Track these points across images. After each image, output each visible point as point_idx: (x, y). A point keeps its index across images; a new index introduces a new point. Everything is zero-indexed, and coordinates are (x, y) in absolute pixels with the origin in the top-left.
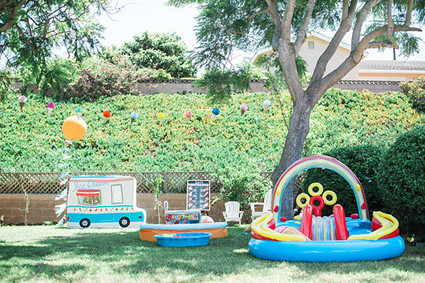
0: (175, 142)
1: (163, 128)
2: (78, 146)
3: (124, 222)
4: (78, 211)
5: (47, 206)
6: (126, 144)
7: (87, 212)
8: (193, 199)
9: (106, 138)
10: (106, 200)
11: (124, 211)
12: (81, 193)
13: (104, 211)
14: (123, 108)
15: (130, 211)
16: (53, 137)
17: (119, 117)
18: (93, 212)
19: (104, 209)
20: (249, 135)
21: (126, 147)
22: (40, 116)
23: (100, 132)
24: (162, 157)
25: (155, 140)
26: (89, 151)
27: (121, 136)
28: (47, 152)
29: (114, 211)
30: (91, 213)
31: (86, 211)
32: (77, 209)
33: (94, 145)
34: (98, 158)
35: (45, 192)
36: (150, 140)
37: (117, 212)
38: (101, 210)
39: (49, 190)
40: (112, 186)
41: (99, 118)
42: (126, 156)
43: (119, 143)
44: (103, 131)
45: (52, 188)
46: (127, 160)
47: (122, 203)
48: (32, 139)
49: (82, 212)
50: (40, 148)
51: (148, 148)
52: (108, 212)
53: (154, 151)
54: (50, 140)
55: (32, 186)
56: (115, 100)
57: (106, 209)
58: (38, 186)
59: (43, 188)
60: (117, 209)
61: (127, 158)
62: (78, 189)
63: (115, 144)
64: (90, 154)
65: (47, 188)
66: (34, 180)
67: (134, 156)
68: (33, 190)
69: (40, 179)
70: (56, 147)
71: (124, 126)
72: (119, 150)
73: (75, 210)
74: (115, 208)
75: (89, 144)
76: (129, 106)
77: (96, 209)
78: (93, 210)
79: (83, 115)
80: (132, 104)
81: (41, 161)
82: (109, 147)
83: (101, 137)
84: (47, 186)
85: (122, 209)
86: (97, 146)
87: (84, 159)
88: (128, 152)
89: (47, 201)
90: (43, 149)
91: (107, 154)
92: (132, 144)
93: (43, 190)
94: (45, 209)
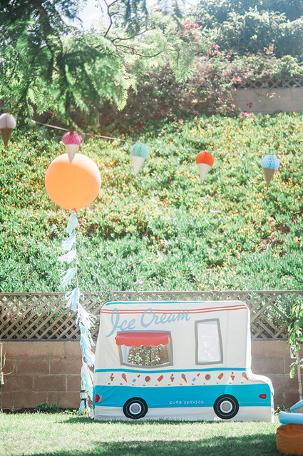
2: (107, 233)
4: (118, 381)
5: (43, 368)
6: (214, 227)
7: (140, 383)
9: (168, 215)
10: (182, 356)
11: (227, 381)
12: (125, 338)
13: (178, 382)
14: (202, 147)
15: (239, 380)
16: (51, 214)
18: (154, 383)
19: (178, 376)
21: (215, 236)
22: (22, 167)
23: (154, 201)
25: (280, 218)
26: (132, 243)
27: (204, 210)
28: (41, 246)
29: (201, 381)
30: (148, 385)
31: (136, 381)
32: (118, 375)
33: (143, 231)
34: (152, 259)
35: (39, 337)
36: (270, 219)
37: (209, 383)
38: (172, 379)
39: (50, 333)
40: (197, 322)
41: (152, 171)
42: (216, 254)
43: (199, 225)
44: (162, 199)
45: (55, 328)
46: (220, 263)
47: (221, 362)
48: (5, 218)
49: (129, 384)
50: (23, 238)
51: (265, 237)
52: (189, 384)
53: (279, 243)
54: (46, 221)
55: (10, 323)
56: (185, 128)
57: (184, 377)
58: (25, 323)
59: (34, 328)
60: (208, 377)
61: (218, 258)
62: (119, 330)
63: (191, 228)
64: (136, 251)
65: (45, 328)
66: (15, 309)
67: (234, 255)
68: (14, 333)
69: (27, 307)
70: (60, 235)
71: (208, 187)
72: (200, 242)
73: (112, 378)
74: (203, 374)
75: (132, 228)
76: (217, 142)
77: (159, 375)
78: (154, 377)
79: (116, 163)
80: (223, 137)
81: (28, 267)
82: (176, 235)
83: (157, 212)
84: (44, 323)
85: (220, 377)
86: (150, 233)
87: (123, 263)
88: (221, 245)
89: (43, 356)
90: (32, 241)
91: (174, 250)
92: (228, 228)
93: (35, 332)
94: (41, 375)
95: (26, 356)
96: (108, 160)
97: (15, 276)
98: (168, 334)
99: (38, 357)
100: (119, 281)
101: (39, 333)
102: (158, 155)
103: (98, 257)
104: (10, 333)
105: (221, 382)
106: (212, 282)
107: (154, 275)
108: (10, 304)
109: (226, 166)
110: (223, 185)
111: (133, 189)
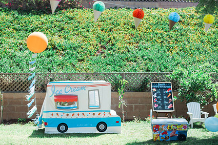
0: (118, 45)
1: (107, 34)
3: (102, 127)
4: (55, 116)
6: (79, 47)
7: (65, 117)
8: (158, 100)
9: (63, 42)
10: (82, 104)
11: (102, 116)
13: (81, 116)
14: (72, 19)
15: (107, 116)
16: (20, 41)
17: (70, 25)
18: (70, 117)
19: (81, 114)
20: (176, 40)
21: (80, 50)
22: (9, 24)
23: (57, 37)
24: (111, 58)
25: (102, 44)
26: (50, 52)
27: (75, 40)
28: (16, 53)
29: (91, 116)
30: (68, 117)
31: (62, 116)
32: (55, 114)
33: (54, 48)
34: (58, 58)
35: (17, 91)
36: (98, 44)
37: (94, 117)
38: (78, 115)
39: (22, 89)
40: (89, 91)
41: (55, 26)
42: (81, 56)
43: (74, 46)
44: (59, 36)
45: (24, 87)
46: (83, 60)
47: (100, 108)
48: (3, 42)
49: (59, 117)
50: (10, 50)
51: (98, 50)
52: (86, 117)
53: (103, 53)
54: (18, 43)
55: (6, 85)
56: (65, 12)
57: (83, 114)
58: (12, 85)
59: (16, 87)
60: (94, 114)
61: (82, 58)
62: (55, 94)
63: (71, 47)
64: (52, 55)
65: (20, 87)
66: (7, 79)
67: (87, 57)
68: (7, 89)
69: (13, 78)
70: (23, 49)
71: (76, 32)
72: (75, 52)
73: (52, 115)
74: (92, 113)
75: (50, 47)
76: (77, 17)
77: (72, 113)
78: (70, 114)
79: (43, 23)
80: (79, 16)
81: (12, 61)
82: (66, 49)
83: (59, 41)
84: (19, 85)
85: (99, 114)
86: (57, 48)
87: (48, 60)
88: (82, 53)
89: (19, 99)
90: (13, 51)
91: (66, 55)
92: (84, 47)
93: (16, 89)
94: (18, 106)
95: (12, 98)
96: (40, 22)
97: (7, 65)
98: (77, 96)
99: (17, 99)
100: (47, 67)
101: (18, 89)
102: (57, 21)
103: (38, 57)
104: (6, 89)
105: (99, 117)
106: (81, 67)
107: (59, 65)
108: (6, 78)
109: (81, 25)
110: (81, 32)
111: (49, 33)
